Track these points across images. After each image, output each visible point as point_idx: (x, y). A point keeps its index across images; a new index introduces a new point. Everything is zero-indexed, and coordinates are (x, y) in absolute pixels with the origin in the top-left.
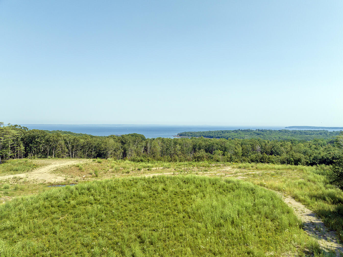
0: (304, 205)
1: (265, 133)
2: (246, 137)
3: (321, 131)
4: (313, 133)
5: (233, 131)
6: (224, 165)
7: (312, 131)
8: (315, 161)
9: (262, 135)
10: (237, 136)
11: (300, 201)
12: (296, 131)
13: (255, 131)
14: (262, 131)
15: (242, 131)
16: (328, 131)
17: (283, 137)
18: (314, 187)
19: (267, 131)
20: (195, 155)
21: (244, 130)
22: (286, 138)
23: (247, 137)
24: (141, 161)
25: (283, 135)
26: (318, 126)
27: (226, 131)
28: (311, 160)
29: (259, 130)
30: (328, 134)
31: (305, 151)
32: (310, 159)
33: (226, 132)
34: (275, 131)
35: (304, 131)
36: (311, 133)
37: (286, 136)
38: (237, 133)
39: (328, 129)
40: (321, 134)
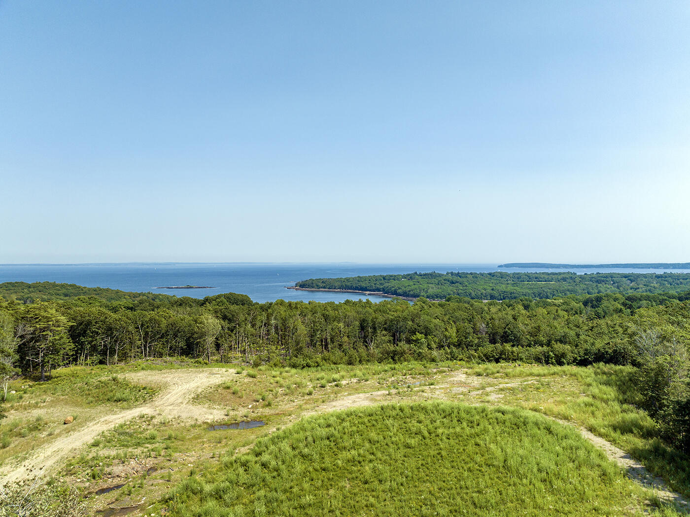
0: (609, 441)
1: (464, 279)
2: (430, 288)
3: (564, 273)
4: (550, 278)
5: (404, 277)
6: (450, 369)
7: (548, 274)
8: (588, 357)
9: (461, 284)
10: (414, 286)
11: (600, 435)
12: (520, 275)
13: (446, 276)
14: (458, 274)
15: (421, 275)
16: (575, 274)
17: (498, 287)
18: (608, 411)
19: (468, 276)
20: (387, 348)
21: (425, 275)
22: (505, 289)
23: (432, 288)
24: (307, 366)
25: (497, 283)
26: (557, 263)
27: (391, 276)
28: (581, 354)
29: (452, 273)
30: (578, 280)
31: (563, 334)
32: (579, 352)
33: (391, 278)
34: (482, 275)
35: (534, 273)
36: (548, 278)
37: (504, 286)
38: (414, 280)
39: (575, 269)
40: (564, 279)
